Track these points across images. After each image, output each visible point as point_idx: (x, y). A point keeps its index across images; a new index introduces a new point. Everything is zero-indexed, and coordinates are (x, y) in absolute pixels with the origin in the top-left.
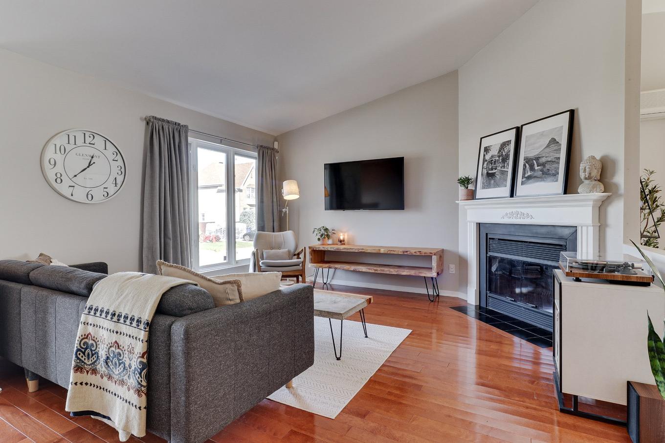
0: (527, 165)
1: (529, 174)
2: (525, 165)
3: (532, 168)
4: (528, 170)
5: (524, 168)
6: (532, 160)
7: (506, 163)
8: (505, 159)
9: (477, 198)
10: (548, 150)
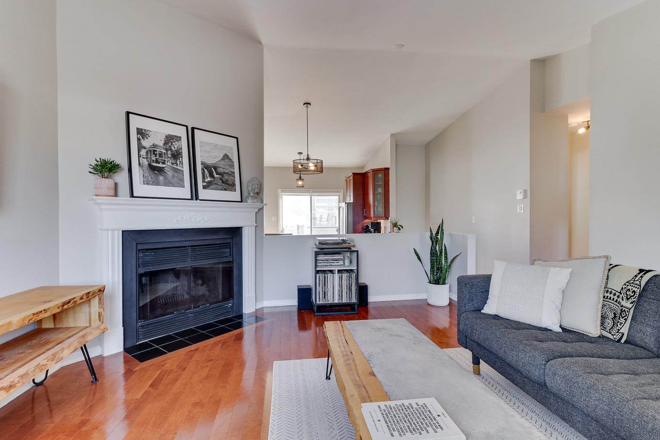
0: (205, 170)
1: (209, 179)
2: (203, 169)
3: (211, 175)
4: (208, 175)
5: (202, 173)
6: (211, 167)
7: (178, 160)
8: (176, 155)
9: (134, 195)
10: (223, 162)
